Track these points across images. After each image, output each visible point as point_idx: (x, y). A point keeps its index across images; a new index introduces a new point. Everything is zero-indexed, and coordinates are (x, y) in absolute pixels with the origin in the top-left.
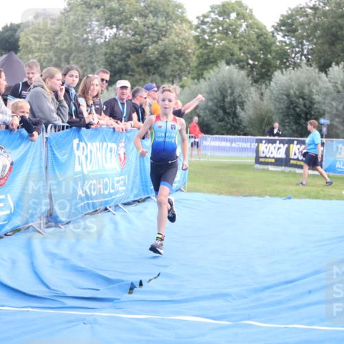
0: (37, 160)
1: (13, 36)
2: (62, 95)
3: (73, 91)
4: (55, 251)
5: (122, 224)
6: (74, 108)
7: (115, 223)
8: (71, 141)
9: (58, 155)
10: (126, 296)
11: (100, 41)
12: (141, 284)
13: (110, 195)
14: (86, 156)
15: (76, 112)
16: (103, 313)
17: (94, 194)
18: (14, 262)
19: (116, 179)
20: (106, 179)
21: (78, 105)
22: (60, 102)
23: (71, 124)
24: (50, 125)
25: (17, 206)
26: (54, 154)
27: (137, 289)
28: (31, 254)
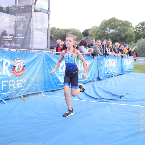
0: (95, 63)
1: (87, 32)
2: (101, 47)
3: (105, 46)
4: (100, 87)
5: (117, 80)
6: (105, 50)
7: (115, 80)
8: (104, 59)
9: (101, 62)
10: (119, 99)
11: (109, 33)
12: (123, 96)
13: (113, 73)
14: (107, 63)
15: (105, 51)
16: (113, 103)
17: (109, 73)
18: (90, 90)
19: (115, 69)
20: (113, 69)
21: (106, 49)
22: (101, 49)
23: (104, 54)
24: (98, 55)
25: (90, 75)
26: (100, 62)
27: (122, 97)
28: (94, 88)
